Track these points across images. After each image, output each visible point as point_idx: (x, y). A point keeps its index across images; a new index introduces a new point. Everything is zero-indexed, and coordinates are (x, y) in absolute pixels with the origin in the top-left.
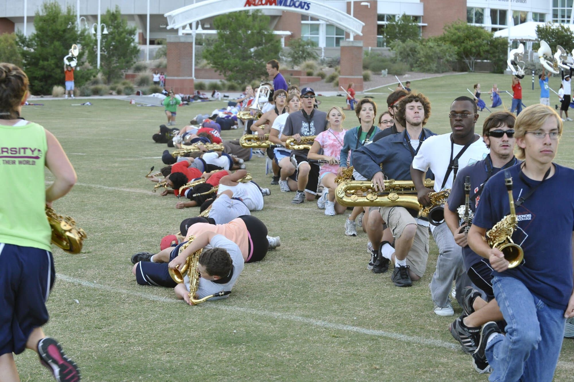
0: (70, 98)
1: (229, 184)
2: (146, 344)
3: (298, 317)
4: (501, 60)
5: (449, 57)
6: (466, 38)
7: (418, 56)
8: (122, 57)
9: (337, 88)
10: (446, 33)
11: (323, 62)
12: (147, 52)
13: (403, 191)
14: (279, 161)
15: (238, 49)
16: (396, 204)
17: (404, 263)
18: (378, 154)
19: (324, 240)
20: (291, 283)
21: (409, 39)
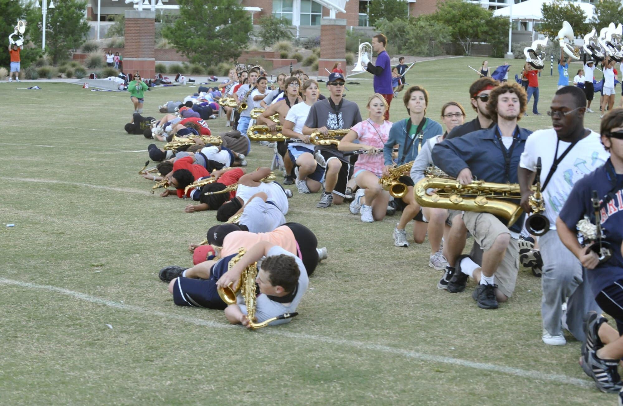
0: (14, 81)
1: (250, 184)
2: (216, 381)
3: (385, 347)
4: (502, 43)
5: (443, 38)
6: (461, 17)
7: (408, 37)
8: (70, 35)
9: (317, 72)
10: (438, 11)
11: (297, 43)
12: (98, 30)
13: (493, 195)
14: (296, 158)
15: (203, 27)
16: (483, 210)
17: (492, 281)
18: (464, 150)
19: (373, 252)
20: (359, 304)
21: (396, 18)
